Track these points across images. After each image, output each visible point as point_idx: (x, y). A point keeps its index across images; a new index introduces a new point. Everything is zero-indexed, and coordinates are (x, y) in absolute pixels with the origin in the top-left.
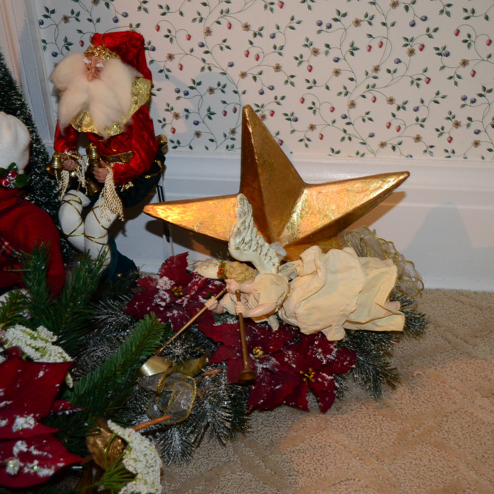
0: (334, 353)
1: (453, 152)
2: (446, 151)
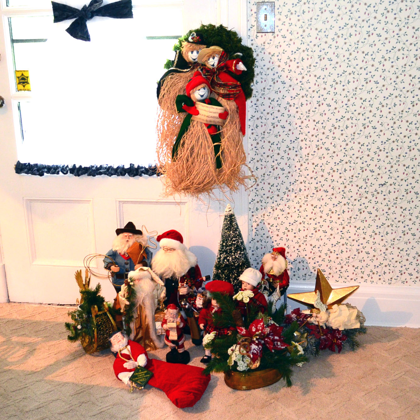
0: (341, 335)
1: (373, 282)
2: (371, 281)
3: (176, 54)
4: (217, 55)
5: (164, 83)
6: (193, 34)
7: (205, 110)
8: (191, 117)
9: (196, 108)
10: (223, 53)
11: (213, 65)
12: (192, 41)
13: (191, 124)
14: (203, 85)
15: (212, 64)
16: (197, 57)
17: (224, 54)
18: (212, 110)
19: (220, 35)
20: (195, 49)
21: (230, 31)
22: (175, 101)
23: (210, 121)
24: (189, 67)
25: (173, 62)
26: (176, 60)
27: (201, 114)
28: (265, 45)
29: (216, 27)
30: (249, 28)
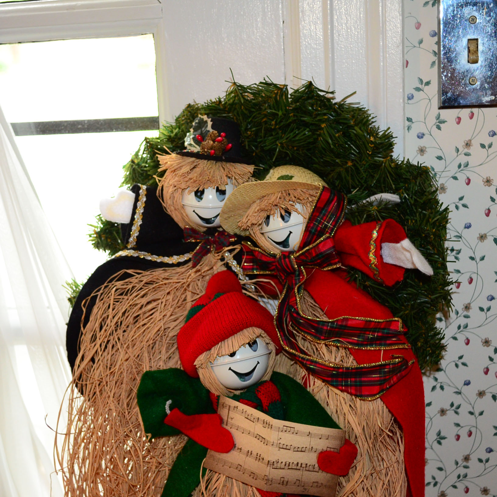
3: (137, 200)
4: (298, 206)
5: (95, 310)
6: (202, 123)
7: (259, 437)
8: (204, 456)
9: (221, 420)
10: (327, 195)
11: (285, 243)
12: (196, 149)
13: (203, 485)
14: (250, 333)
15: (281, 239)
16: (218, 211)
17: (329, 202)
18: (288, 439)
19: (306, 125)
20: (210, 181)
21: (341, 105)
22: (135, 391)
23: (284, 482)
24: (189, 248)
25: (126, 228)
26: (138, 221)
27: (245, 449)
28: (471, 151)
29: (290, 91)
30: (410, 90)
